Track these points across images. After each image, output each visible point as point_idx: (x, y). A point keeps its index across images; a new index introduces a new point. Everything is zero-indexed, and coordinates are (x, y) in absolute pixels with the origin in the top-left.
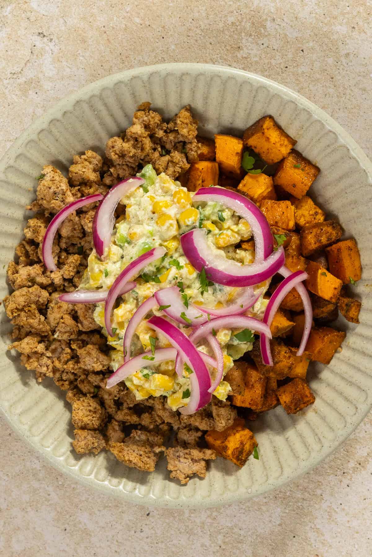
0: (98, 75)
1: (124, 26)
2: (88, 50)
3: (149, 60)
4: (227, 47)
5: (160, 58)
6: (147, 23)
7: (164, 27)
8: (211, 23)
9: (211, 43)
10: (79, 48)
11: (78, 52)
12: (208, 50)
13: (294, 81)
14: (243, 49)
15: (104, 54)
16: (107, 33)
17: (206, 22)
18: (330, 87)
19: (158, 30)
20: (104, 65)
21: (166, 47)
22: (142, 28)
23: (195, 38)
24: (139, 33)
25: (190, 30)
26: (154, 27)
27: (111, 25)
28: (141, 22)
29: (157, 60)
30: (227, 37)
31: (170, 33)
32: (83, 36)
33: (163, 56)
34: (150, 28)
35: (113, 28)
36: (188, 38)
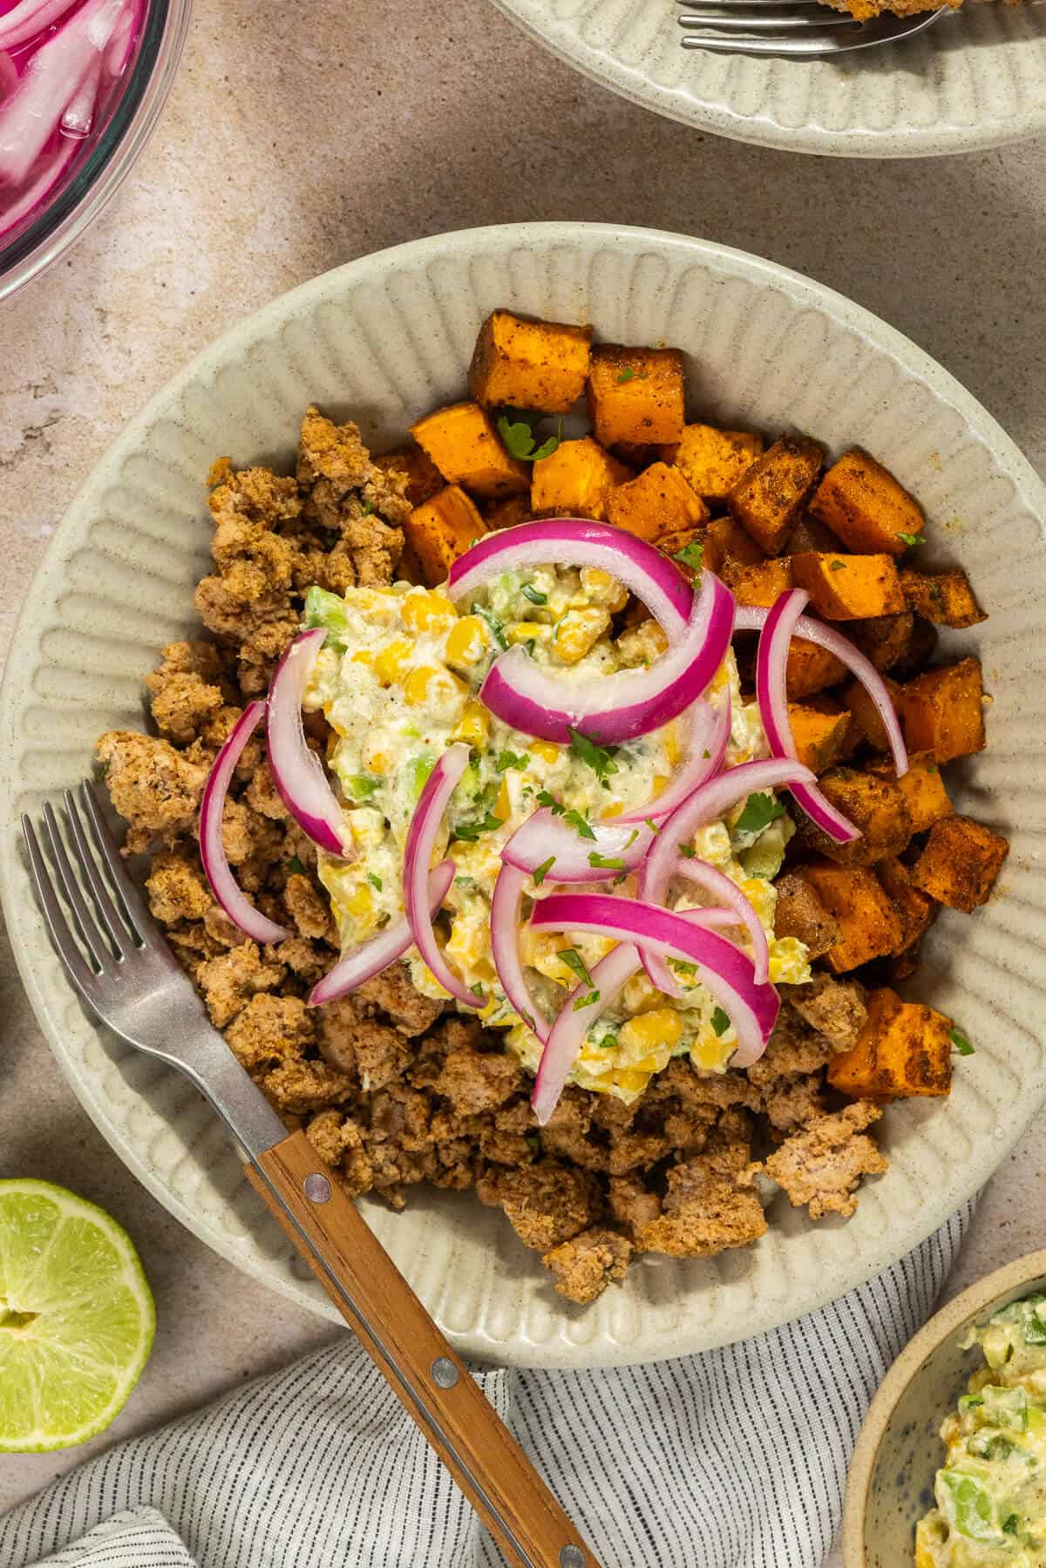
0: (222, 204)
1: (277, 73)
2: (191, 139)
3: (349, 154)
4: (545, 103)
5: (376, 145)
6: (336, 59)
7: (378, 66)
8: (499, 45)
9: (502, 97)
10: (167, 139)
11: (166, 151)
12: (497, 114)
13: (722, 171)
14: (585, 105)
15: (231, 148)
16: (236, 92)
17: (483, 42)
18: (815, 180)
19: (364, 74)
20: (234, 176)
21: (390, 116)
22: (322, 73)
23: (462, 87)
24: (315, 87)
25: (445, 66)
26: (353, 66)
27: (244, 72)
28: (321, 58)
29: (369, 150)
30: (542, 76)
31: (397, 78)
32: (175, 107)
33: (382, 141)
34: (342, 71)
35: (251, 80)
36: (444, 87)
